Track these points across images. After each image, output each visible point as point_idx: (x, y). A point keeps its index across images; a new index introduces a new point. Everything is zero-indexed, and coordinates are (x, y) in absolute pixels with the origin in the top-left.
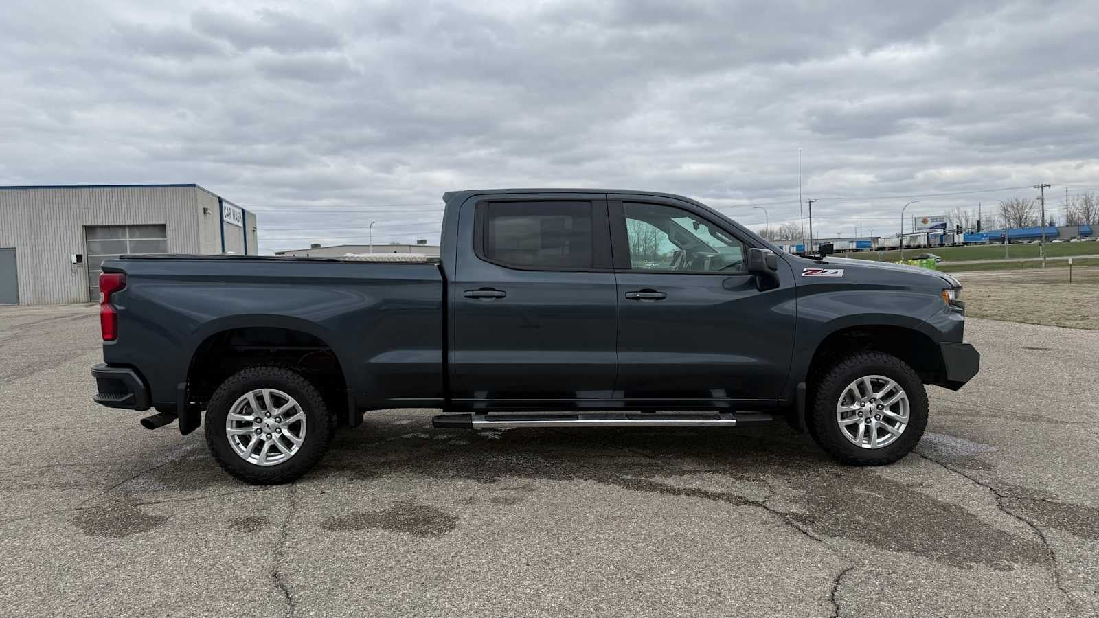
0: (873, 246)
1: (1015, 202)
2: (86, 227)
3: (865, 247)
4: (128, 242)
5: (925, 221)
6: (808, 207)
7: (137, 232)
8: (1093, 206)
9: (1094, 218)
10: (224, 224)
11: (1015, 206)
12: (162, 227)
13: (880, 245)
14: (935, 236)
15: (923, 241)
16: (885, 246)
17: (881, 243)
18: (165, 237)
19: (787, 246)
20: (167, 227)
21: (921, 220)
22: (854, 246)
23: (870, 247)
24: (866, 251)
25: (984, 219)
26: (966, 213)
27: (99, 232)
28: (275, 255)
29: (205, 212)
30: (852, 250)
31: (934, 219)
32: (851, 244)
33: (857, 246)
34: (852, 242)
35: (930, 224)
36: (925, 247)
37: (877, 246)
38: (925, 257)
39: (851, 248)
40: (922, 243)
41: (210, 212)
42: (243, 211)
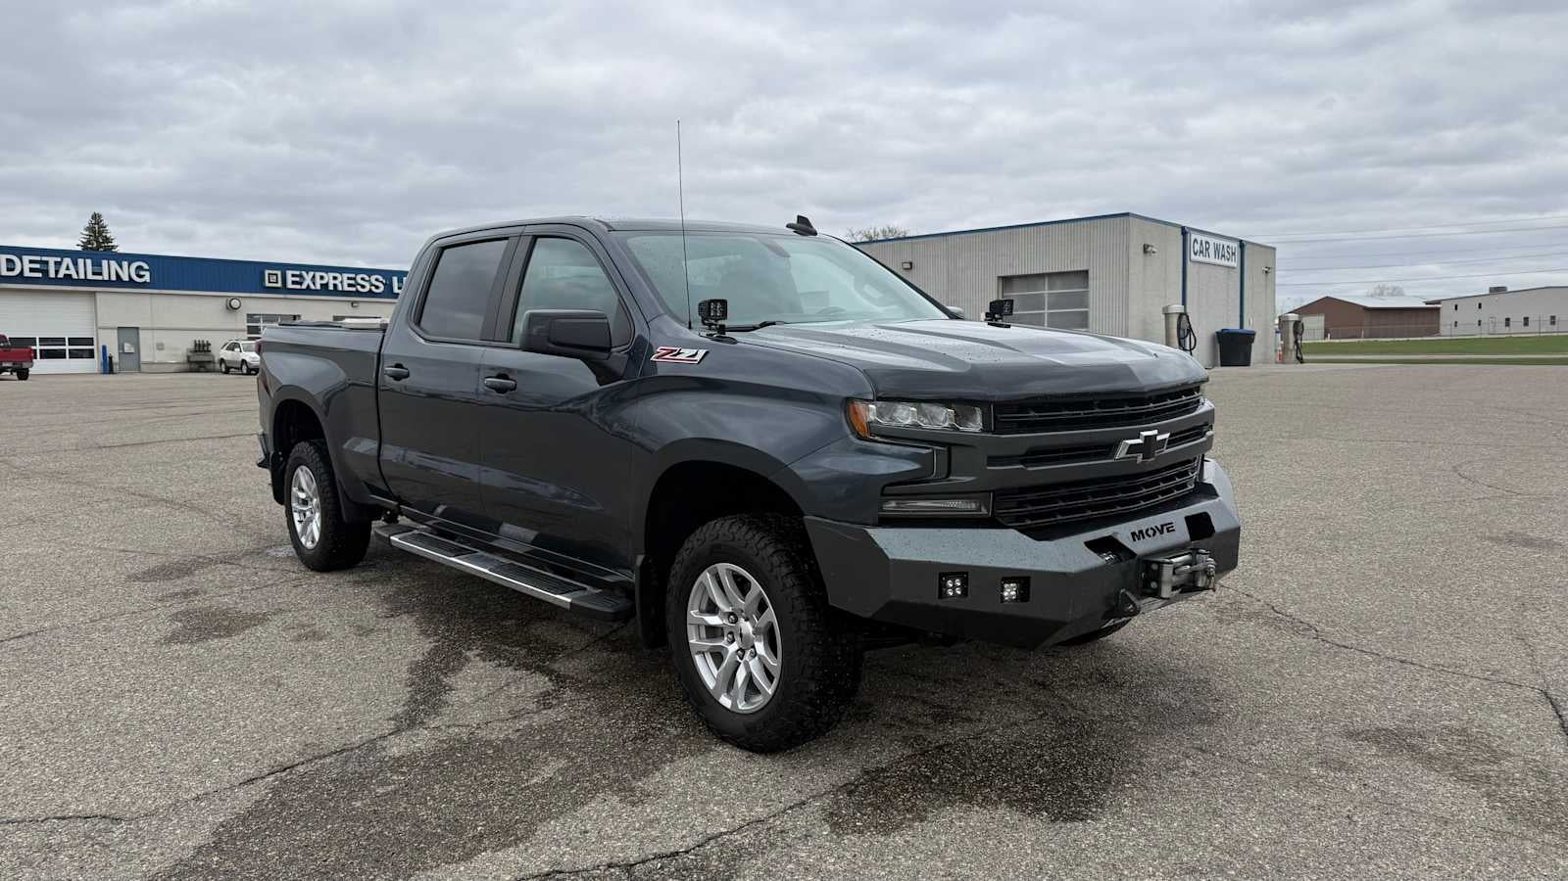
2: (1003, 278)
4: (1046, 295)
7: (1058, 282)
10: (1189, 264)
12: (1084, 274)
18: (1087, 287)
20: (1091, 275)
27: (1016, 282)
28: (1424, 305)
29: (1145, 251)
41: (1154, 250)
42: (1242, 245)
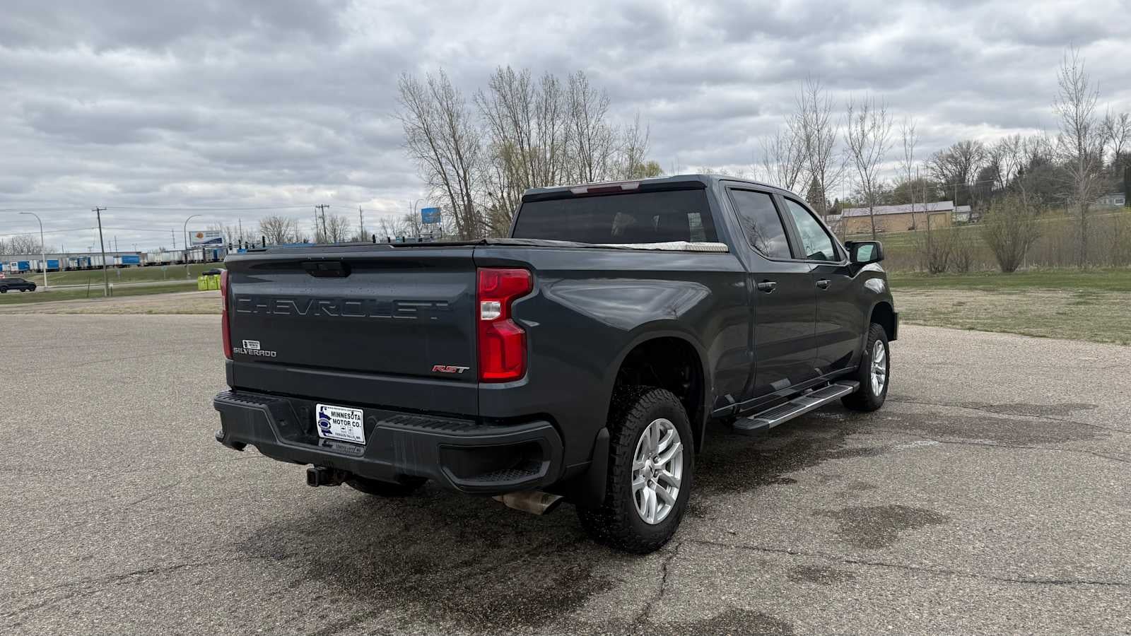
0: (141, 261)
1: (272, 219)
3: (134, 262)
5: (200, 236)
6: (97, 216)
8: (338, 226)
9: (340, 236)
11: (273, 224)
13: (150, 261)
14: (209, 251)
15: (198, 256)
16: (155, 261)
17: (151, 258)
19: (35, 262)
21: (196, 234)
22: (120, 261)
23: (138, 262)
24: (134, 267)
25: (245, 234)
26: (228, 229)
30: (117, 265)
31: (208, 233)
32: (116, 259)
33: (123, 261)
34: (117, 257)
35: (205, 239)
36: (199, 262)
37: (146, 261)
38: (216, 271)
39: (116, 263)
40: (196, 258)
